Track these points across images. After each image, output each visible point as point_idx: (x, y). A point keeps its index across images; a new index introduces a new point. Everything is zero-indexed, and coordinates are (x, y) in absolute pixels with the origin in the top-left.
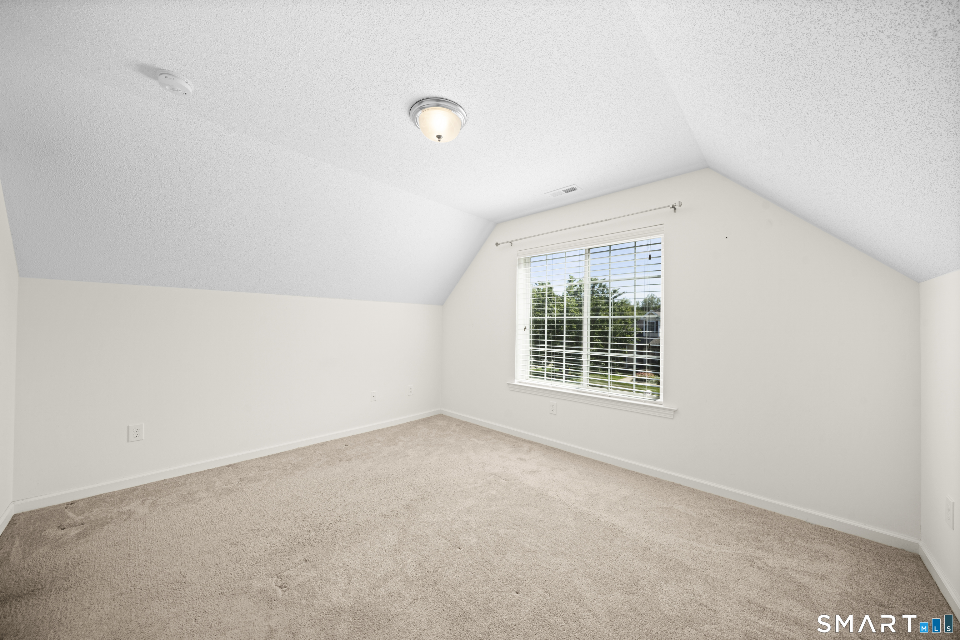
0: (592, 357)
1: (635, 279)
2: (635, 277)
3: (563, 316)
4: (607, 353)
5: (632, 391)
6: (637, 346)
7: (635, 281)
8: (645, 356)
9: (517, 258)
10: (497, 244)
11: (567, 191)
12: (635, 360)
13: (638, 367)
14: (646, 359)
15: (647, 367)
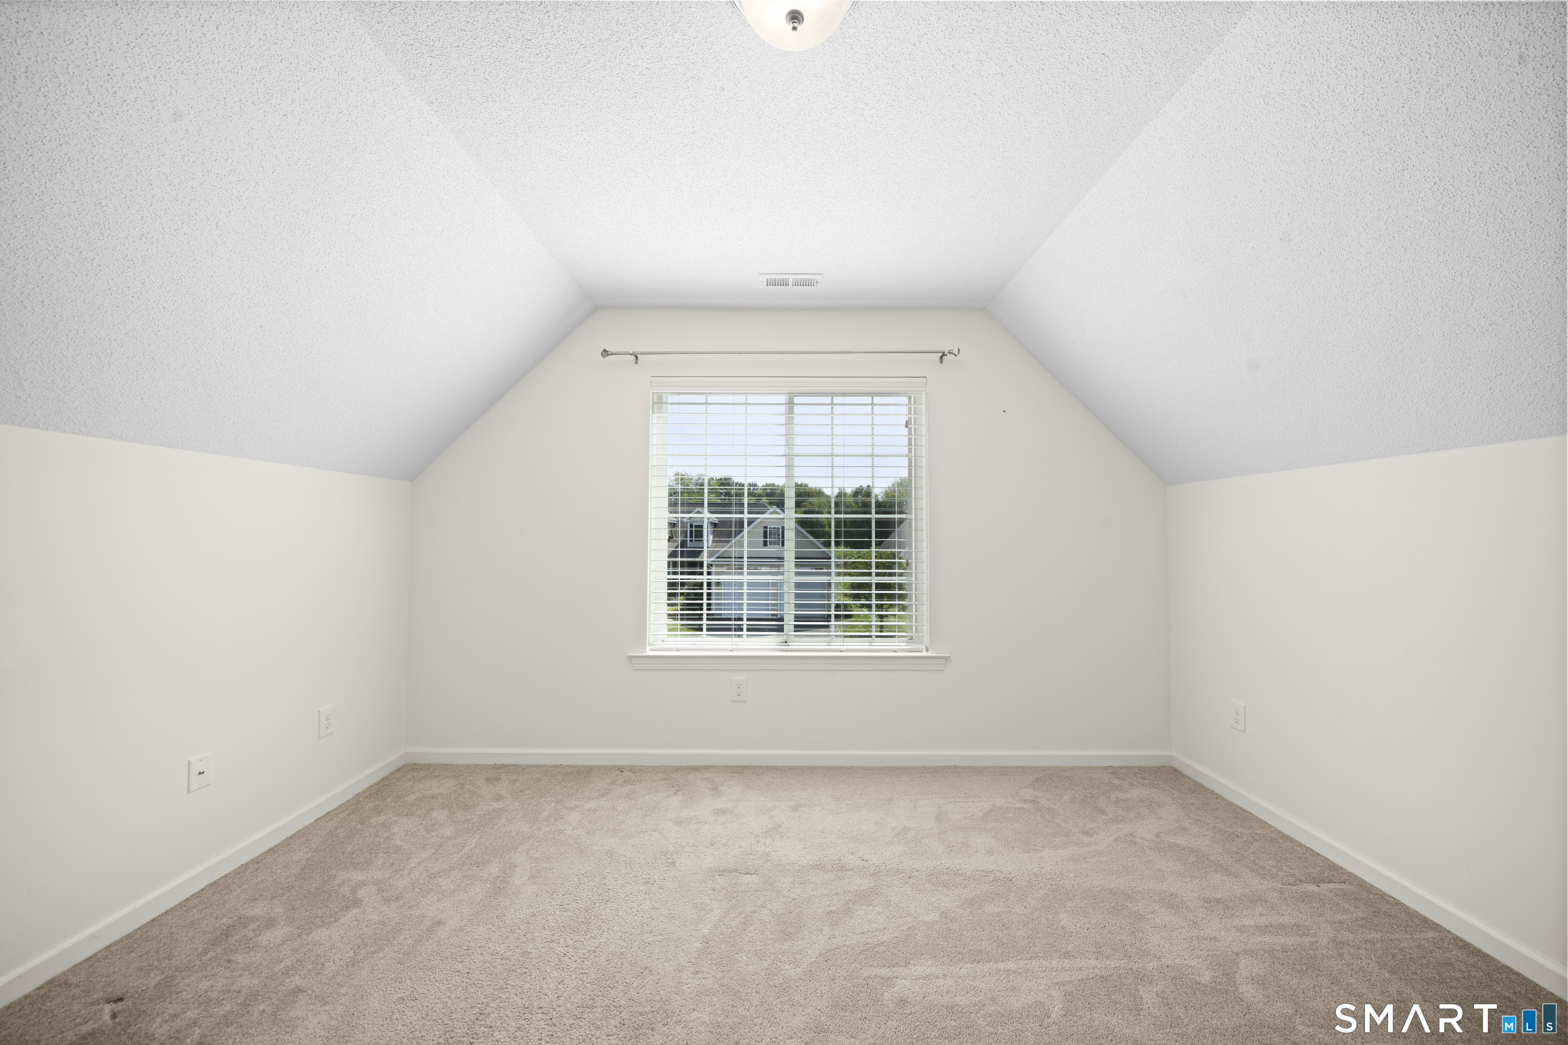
0: (798, 585)
1: (872, 455)
2: (873, 453)
3: (742, 513)
4: (829, 578)
5: (870, 636)
6: (877, 563)
7: (873, 459)
8: (893, 578)
9: (651, 392)
10: (605, 353)
11: (769, 283)
12: (874, 586)
13: (879, 597)
14: (895, 583)
15: (897, 596)
